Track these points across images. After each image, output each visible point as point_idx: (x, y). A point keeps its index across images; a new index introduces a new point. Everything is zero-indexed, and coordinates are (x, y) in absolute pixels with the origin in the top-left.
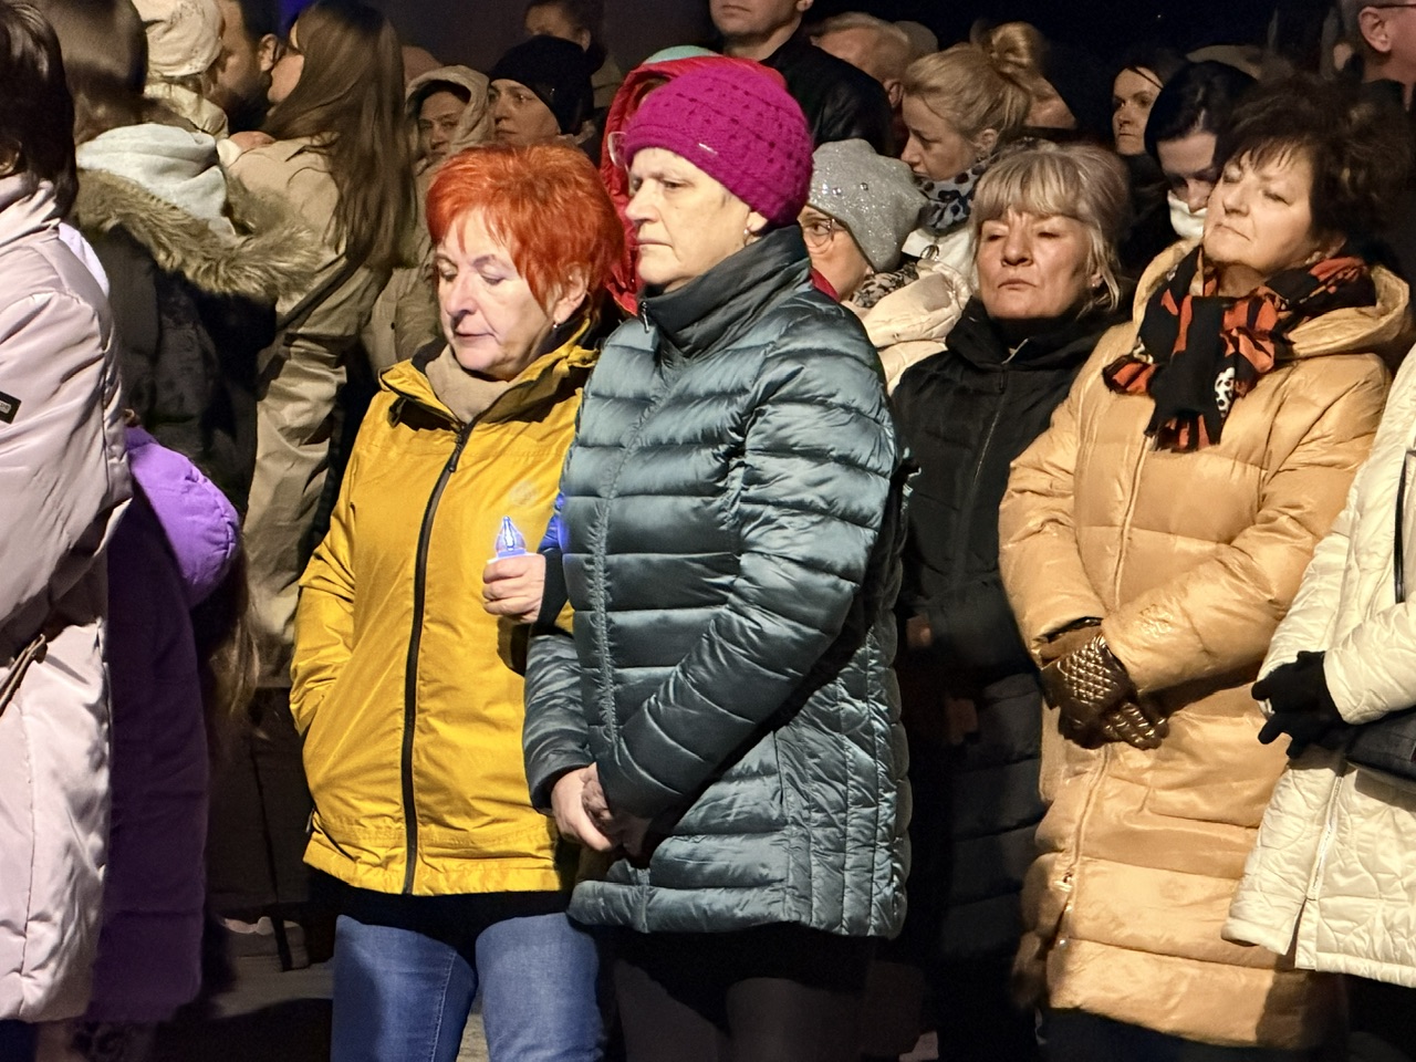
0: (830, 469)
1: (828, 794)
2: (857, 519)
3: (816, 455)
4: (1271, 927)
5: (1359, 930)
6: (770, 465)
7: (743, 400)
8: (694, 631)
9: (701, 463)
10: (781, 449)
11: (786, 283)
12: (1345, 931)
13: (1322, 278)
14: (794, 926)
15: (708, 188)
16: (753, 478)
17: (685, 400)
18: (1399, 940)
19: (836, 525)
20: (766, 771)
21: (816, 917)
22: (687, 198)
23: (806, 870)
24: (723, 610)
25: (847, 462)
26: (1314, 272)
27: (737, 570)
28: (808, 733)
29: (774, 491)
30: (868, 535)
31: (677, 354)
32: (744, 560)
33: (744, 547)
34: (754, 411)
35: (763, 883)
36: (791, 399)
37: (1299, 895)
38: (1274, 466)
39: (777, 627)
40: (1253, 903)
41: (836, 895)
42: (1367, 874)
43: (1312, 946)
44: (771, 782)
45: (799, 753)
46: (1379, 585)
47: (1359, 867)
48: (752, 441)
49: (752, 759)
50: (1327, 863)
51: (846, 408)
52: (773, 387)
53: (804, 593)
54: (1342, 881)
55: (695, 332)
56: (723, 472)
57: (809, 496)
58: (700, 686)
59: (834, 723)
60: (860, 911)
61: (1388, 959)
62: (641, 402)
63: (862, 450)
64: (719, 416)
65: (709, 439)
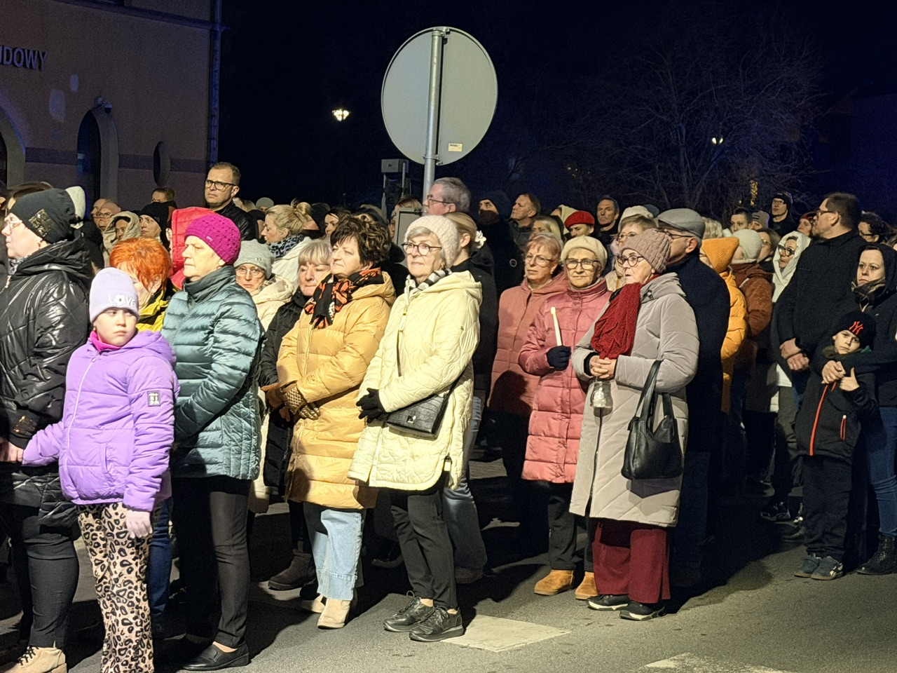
0: (240, 339)
1: (237, 436)
2: (248, 354)
3: (236, 334)
4: (362, 474)
5: (389, 474)
6: (221, 337)
7: (214, 317)
8: (197, 386)
9: (201, 336)
10: (225, 332)
11: (229, 281)
12: (385, 474)
13: (363, 275)
14: (225, 476)
15: (208, 250)
16: (216, 341)
17: (195, 316)
18: (402, 476)
19: (241, 355)
20: (218, 429)
21: (232, 474)
22: (202, 253)
23: (229, 459)
24: (206, 380)
25: (245, 336)
26: (361, 273)
27: (210, 368)
28: (231, 417)
29: (222, 345)
30: (251, 359)
31: (193, 301)
32: (213, 365)
33: (212, 361)
34: (217, 320)
35: (216, 463)
36: (228, 317)
37: (371, 464)
38: (348, 332)
39: (223, 386)
40: (356, 467)
41: (239, 466)
42: (391, 457)
43: (375, 479)
44: (219, 433)
45: (229, 424)
46: (393, 371)
47: (389, 455)
48: (216, 329)
49: (213, 425)
50: (379, 454)
51: (245, 320)
52: (223, 314)
53: (230, 376)
54: (383, 459)
55: (200, 294)
56: (207, 339)
57: (233, 347)
58: (198, 403)
59: (239, 415)
60: (246, 472)
61: (398, 482)
62: (182, 316)
63: (250, 333)
64: (207, 322)
65: (203, 328)
